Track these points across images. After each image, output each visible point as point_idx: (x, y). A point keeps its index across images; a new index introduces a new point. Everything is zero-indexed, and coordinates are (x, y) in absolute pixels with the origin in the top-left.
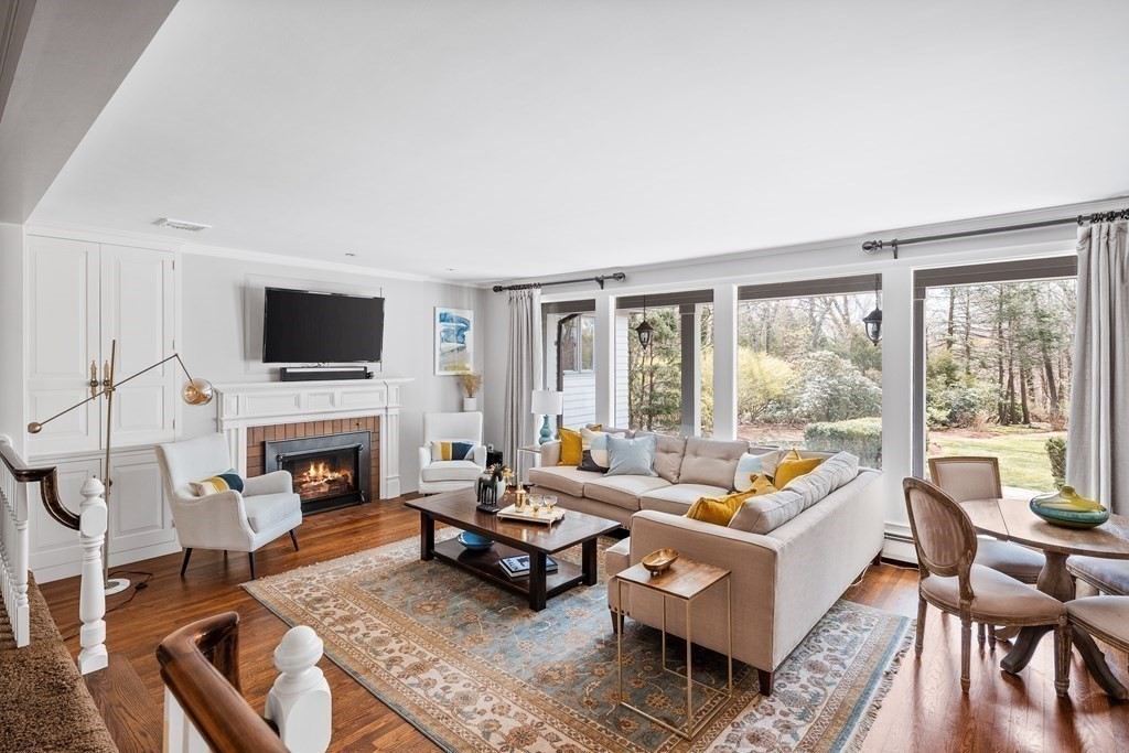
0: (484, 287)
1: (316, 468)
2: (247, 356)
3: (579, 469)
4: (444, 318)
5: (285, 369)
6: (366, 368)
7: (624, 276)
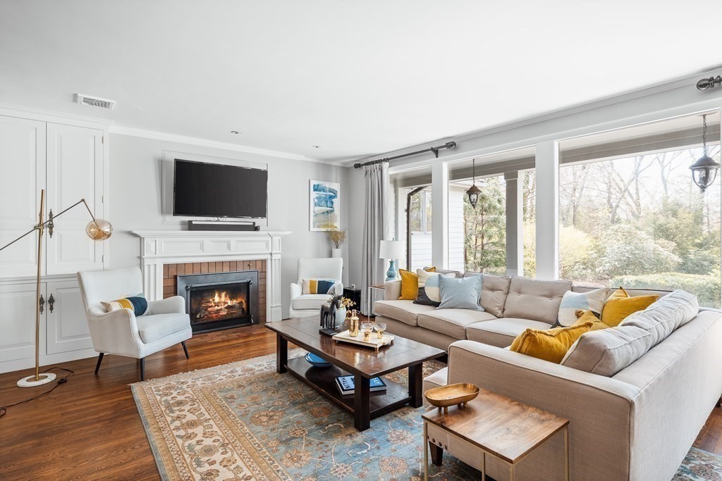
0: (348, 166)
1: (220, 296)
2: (163, 212)
3: (416, 302)
4: (316, 189)
5: (190, 222)
6: (254, 223)
7: (455, 144)
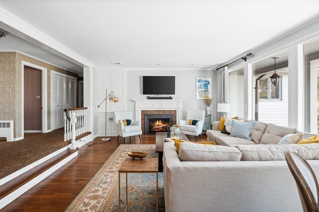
0: (215, 70)
1: (159, 122)
3: (221, 132)
4: (199, 81)
5: (149, 96)
6: (171, 96)
7: (251, 54)
